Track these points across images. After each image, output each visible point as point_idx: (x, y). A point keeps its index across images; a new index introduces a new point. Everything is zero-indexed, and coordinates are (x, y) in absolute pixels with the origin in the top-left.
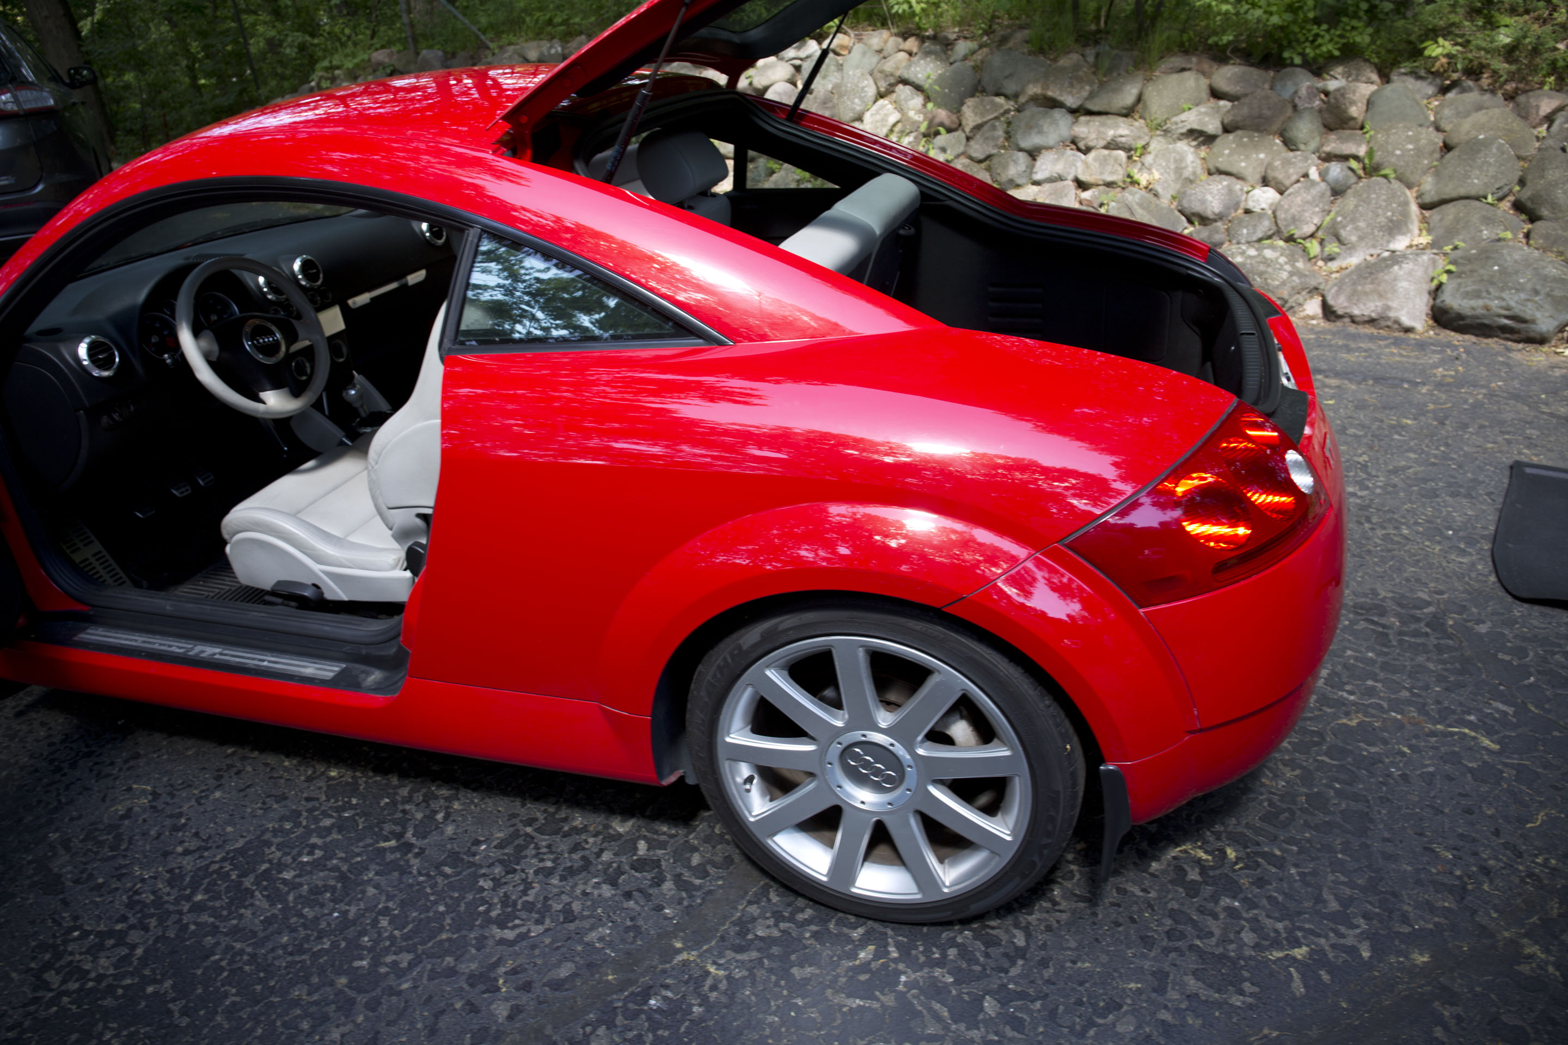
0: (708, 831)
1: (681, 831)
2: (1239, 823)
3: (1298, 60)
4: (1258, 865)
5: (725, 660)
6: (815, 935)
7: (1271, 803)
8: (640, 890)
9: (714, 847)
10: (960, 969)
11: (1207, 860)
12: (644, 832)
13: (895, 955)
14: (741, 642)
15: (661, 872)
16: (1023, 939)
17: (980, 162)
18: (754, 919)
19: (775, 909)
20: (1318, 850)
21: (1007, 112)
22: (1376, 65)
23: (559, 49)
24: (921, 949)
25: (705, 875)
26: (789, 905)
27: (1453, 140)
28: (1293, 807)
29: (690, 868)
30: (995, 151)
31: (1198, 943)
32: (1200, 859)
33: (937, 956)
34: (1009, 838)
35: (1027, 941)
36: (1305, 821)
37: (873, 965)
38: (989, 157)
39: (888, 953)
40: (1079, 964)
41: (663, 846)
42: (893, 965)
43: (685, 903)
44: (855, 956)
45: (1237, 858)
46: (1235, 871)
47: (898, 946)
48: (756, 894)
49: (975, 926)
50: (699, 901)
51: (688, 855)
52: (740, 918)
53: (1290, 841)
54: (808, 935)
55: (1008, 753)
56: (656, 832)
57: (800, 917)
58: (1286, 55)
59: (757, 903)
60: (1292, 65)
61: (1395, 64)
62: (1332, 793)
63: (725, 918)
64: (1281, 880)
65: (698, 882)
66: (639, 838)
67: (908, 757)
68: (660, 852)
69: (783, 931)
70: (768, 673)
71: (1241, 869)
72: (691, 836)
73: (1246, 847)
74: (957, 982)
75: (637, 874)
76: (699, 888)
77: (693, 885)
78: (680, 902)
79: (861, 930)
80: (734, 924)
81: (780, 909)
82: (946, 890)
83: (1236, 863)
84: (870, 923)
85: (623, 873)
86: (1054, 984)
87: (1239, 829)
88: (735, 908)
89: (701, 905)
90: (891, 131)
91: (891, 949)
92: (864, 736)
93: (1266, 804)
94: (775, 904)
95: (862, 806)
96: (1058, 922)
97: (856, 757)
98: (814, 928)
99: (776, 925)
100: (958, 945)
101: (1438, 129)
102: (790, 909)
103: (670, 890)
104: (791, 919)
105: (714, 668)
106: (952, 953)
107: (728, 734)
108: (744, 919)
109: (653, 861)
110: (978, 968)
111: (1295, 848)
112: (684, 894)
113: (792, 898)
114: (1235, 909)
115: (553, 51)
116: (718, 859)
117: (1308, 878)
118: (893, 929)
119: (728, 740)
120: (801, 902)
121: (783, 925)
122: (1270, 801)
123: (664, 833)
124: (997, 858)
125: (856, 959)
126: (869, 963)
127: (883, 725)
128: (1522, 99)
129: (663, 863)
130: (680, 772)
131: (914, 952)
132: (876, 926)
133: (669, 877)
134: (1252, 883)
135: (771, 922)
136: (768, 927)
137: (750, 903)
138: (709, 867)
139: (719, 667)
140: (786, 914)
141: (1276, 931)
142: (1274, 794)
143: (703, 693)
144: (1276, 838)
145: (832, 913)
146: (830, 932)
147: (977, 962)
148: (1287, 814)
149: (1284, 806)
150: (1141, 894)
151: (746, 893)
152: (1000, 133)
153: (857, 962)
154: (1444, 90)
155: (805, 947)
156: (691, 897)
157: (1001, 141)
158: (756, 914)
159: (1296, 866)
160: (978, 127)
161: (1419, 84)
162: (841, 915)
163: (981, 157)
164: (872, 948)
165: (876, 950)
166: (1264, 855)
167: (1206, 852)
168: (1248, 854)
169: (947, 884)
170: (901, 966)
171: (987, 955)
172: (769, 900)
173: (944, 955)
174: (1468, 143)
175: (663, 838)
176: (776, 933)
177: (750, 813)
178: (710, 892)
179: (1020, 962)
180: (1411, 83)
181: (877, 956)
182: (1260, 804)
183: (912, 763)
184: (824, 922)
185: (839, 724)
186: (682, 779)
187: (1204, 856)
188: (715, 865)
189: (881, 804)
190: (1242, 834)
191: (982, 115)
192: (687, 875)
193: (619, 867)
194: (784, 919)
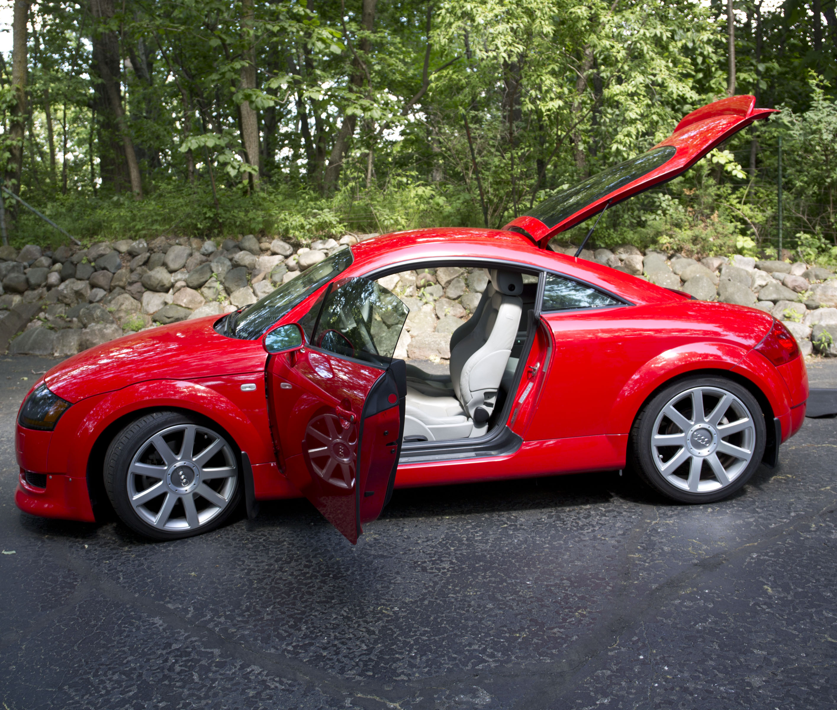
3: (603, 246)
17: (454, 299)
21: (462, 274)
22: (638, 248)
23: (145, 245)
27: (685, 278)
30: (462, 294)
38: (459, 297)
58: (597, 243)
60: (601, 247)
61: (646, 247)
90: (396, 286)
101: (675, 273)
115: (141, 246)
128: (704, 261)
152: (463, 284)
154: (670, 258)
157: (464, 288)
160: (449, 282)
161: (659, 255)
163: (455, 297)
174: (693, 278)
180: (655, 254)
191: (449, 276)
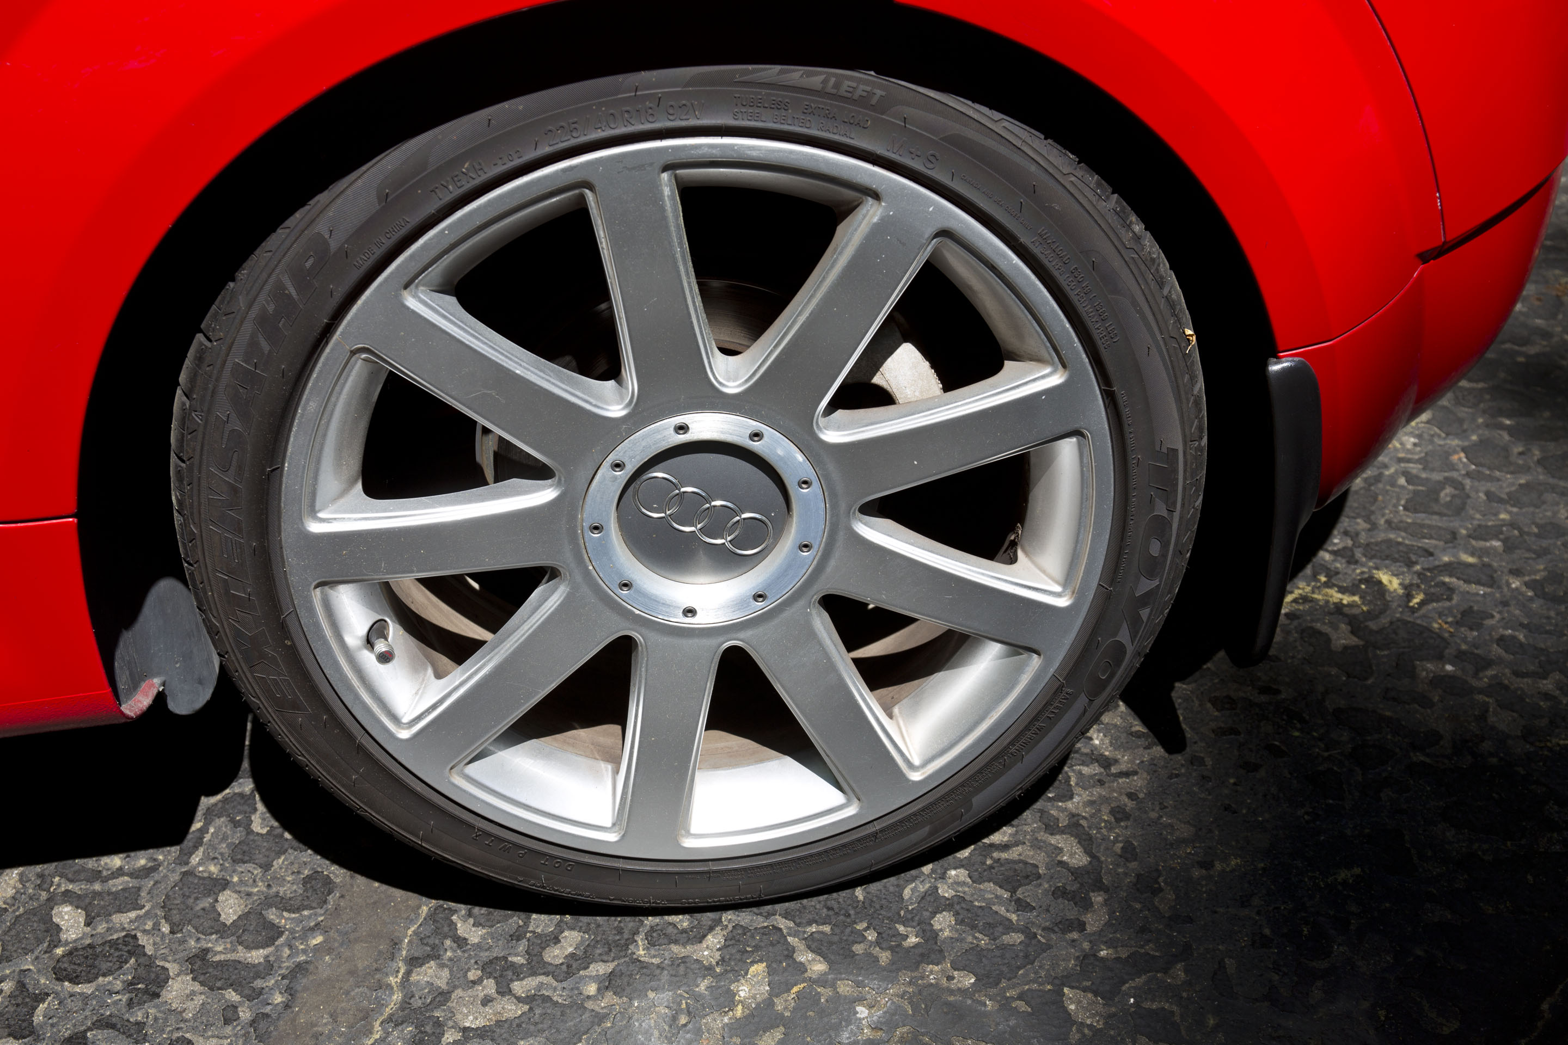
0: (237, 836)
1: (165, 855)
2: (1374, 527)
4: (1450, 590)
5: (279, 294)
6: (609, 983)
7: (1410, 479)
8: (105, 1024)
9: (267, 867)
10: (976, 950)
11: (1351, 605)
12: (60, 884)
13: (819, 967)
14: (322, 227)
15: (148, 963)
16: (1078, 850)
18: (442, 997)
19: (485, 955)
20: (1537, 535)
24: (871, 936)
25: (271, 934)
26: (517, 936)
28: (1454, 474)
29: (222, 930)
31: (1419, 757)
32: (1339, 607)
33: (913, 940)
34: (1063, 602)
35: (1088, 852)
36: (1488, 494)
37: (779, 1005)
39: (802, 968)
40: (1218, 866)
41: (128, 900)
42: (825, 993)
43: (245, 1014)
44: (729, 1000)
45: (1405, 587)
46: (1413, 610)
47: (817, 945)
48: (421, 939)
49: (966, 853)
50: (278, 999)
51: (206, 903)
52: (405, 1004)
53: (1481, 533)
54: (592, 989)
55: (1056, 379)
56: (96, 875)
57: (555, 955)
59: (434, 955)
62: (1506, 437)
63: (366, 1016)
64: (1505, 604)
65: (257, 956)
66: (52, 901)
67: (800, 457)
68: (124, 919)
69: (529, 999)
70: (411, 302)
71: (1422, 603)
72: (195, 859)
73: (1410, 564)
74: (986, 980)
75: (87, 989)
76: (268, 967)
77: (248, 966)
78: (229, 1015)
79: (714, 940)
80: (395, 1021)
81: (497, 952)
82: (916, 776)
83: (1409, 596)
84: (728, 917)
85: (40, 998)
86: (1190, 920)
87: (1381, 536)
88: (382, 986)
89: (287, 1006)
91: (804, 956)
92: (682, 428)
93: (1402, 481)
94: (478, 946)
95: (689, 622)
96: (1131, 796)
97: (664, 497)
98: (600, 969)
99: (505, 990)
100: (948, 905)
102: (522, 946)
103: (191, 996)
104: (536, 966)
105: (248, 328)
106: (943, 923)
107: (313, 512)
108: (417, 1003)
109: (113, 944)
110: (1016, 938)
111: (1497, 544)
112: (232, 996)
113: (515, 920)
114: (1451, 677)
116: (289, 888)
117: (1549, 589)
118: (786, 915)
119: (315, 527)
120: (541, 923)
121: (519, 987)
122: (1406, 474)
123: (120, 872)
124: (1035, 662)
125: (732, 1006)
126: (769, 1003)
127: (732, 388)
129: (143, 940)
130: (154, 685)
131: (858, 949)
132: (745, 918)
133: (173, 968)
134: (1457, 624)
135: (490, 986)
136: (486, 1001)
137: (414, 962)
138: (272, 915)
139: (263, 320)
140: (519, 960)
141: (1546, 696)
142: (1409, 461)
143: (223, 408)
144: (1454, 535)
145: (628, 922)
146: (643, 966)
147: (1009, 927)
148: (1448, 490)
149: (1437, 477)
150: (1263, 698)
151: (395, 944)
153: (739, 1011)
155: (600, 1018)
156: (254, 995)
158: (442, 984)
159: (1516, 573)
162: (650, 921)
164: (758, 969)
165: (771, 971)
166: (1449, 569)
167: (1342, 590)
168: (1419, 574)
169: (916, 761)
170: (845, 988)
171: (1021, 905)
172: (461, 942)
173: (930, 935)
175: (118, 884)
176: (511, 1009)
177: (395, 719)
178: (300, 969)
179: (1098, 898)
181: (778, 988)
182: (1392, 482)
183: (808, 471)
184: (622, 946)
185: (616, 411)
186: (161, 698)
187: (1346, 599)
188: (284, 904)
189: (740, 604)
190: (1389, 542)
192: (220, 950)
193: (21, 985)
194: (518, 972)
